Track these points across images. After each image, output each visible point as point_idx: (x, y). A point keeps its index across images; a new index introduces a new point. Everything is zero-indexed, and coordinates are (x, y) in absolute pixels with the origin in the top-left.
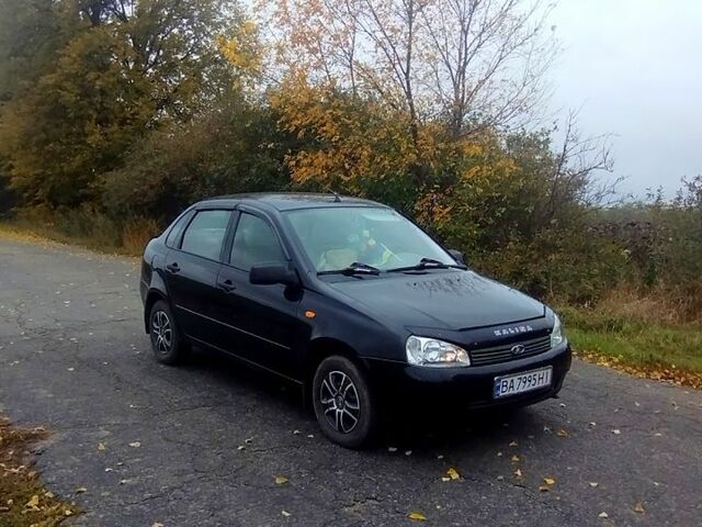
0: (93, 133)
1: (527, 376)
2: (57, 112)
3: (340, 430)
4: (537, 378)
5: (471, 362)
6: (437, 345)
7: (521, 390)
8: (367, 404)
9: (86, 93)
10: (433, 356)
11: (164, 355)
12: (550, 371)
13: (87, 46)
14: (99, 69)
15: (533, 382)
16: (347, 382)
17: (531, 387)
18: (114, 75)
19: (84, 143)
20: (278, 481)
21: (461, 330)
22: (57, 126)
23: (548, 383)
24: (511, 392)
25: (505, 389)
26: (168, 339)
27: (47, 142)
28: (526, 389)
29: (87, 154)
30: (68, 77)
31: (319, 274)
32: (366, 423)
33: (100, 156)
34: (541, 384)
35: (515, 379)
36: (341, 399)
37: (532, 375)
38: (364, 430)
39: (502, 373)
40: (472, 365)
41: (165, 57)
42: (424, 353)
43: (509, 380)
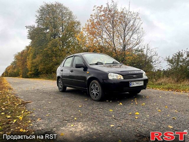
0: (54, 59)
1: (137, 82)
2: (47, 55)
3: (95, 97)
6: (115, 75)
7: (136, 86)
8: (101, 90)
9: (53, 51)
10: (115, 77)
11: (61, 90)
12: (143, 82)
13: (52, 43)
14: (55, 47)
15: (139, 84)
16: (96, 86)
17: (139, 85)
18: (58, 48)
19: (52, 61)
20: (80, 106)
21: (121, 71)
22: (47, 58)
23: (143, 85)
24: (134, 86)
25: (132, 85)
26: (61, 86)
27: (45, 61)
28: (137, 85)
29: (53, 63)
30: (49, 49)
31: (90, 65)
32: (101, 94)
33: (55, 63)
34: (141, 85)
35: (135, 83)
36: (95, 90)
37: (139, 82)
38: (100, 96)
39: (132, 81)
40: (124, 79)
41: (68, 44)
42: (113, 77)
43: (133, 83)
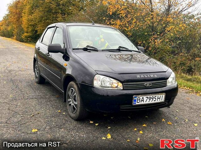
1: (151, 96)
3: (72, 112)
4: (157, 98)
5: (123, 88)
6: (108, 80)
11: (37, 80)
12: (164, 95)
16: (74, 93)
21: (121, 74)
25: (139, 101)
26: (38, 74)
28: (150, 102)
31: (73, 49)
35: (145, 97)
37: (154, 96)
43: (141, 98)
